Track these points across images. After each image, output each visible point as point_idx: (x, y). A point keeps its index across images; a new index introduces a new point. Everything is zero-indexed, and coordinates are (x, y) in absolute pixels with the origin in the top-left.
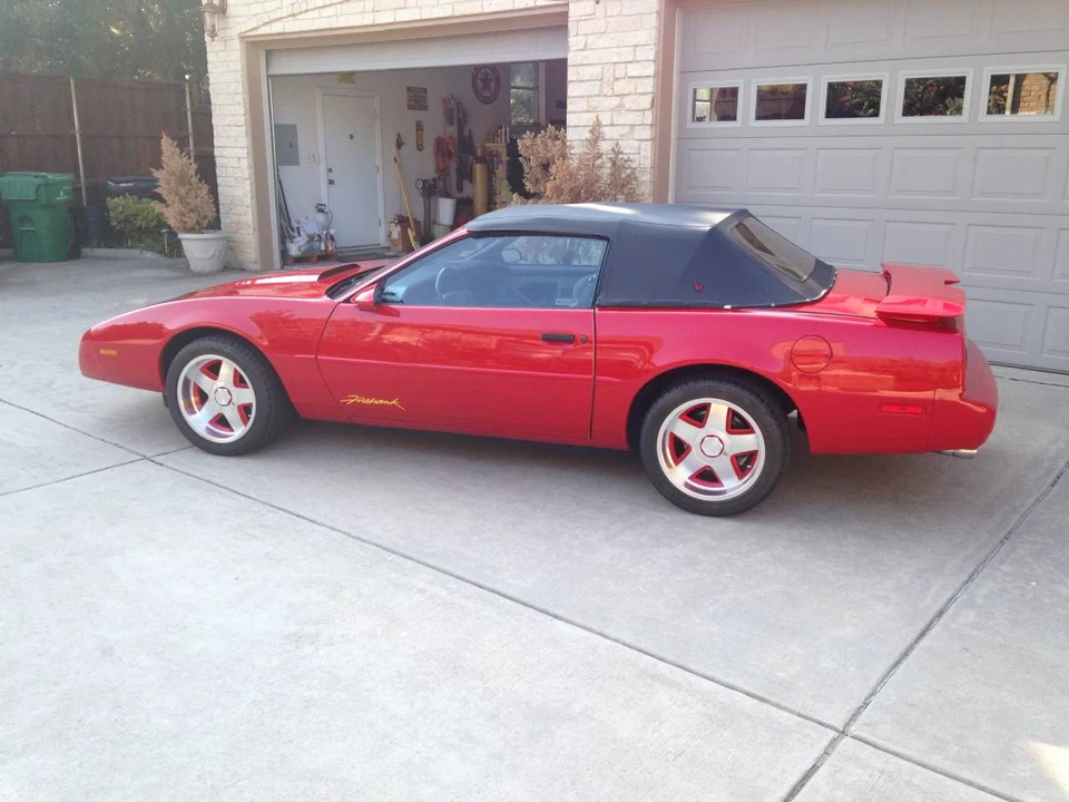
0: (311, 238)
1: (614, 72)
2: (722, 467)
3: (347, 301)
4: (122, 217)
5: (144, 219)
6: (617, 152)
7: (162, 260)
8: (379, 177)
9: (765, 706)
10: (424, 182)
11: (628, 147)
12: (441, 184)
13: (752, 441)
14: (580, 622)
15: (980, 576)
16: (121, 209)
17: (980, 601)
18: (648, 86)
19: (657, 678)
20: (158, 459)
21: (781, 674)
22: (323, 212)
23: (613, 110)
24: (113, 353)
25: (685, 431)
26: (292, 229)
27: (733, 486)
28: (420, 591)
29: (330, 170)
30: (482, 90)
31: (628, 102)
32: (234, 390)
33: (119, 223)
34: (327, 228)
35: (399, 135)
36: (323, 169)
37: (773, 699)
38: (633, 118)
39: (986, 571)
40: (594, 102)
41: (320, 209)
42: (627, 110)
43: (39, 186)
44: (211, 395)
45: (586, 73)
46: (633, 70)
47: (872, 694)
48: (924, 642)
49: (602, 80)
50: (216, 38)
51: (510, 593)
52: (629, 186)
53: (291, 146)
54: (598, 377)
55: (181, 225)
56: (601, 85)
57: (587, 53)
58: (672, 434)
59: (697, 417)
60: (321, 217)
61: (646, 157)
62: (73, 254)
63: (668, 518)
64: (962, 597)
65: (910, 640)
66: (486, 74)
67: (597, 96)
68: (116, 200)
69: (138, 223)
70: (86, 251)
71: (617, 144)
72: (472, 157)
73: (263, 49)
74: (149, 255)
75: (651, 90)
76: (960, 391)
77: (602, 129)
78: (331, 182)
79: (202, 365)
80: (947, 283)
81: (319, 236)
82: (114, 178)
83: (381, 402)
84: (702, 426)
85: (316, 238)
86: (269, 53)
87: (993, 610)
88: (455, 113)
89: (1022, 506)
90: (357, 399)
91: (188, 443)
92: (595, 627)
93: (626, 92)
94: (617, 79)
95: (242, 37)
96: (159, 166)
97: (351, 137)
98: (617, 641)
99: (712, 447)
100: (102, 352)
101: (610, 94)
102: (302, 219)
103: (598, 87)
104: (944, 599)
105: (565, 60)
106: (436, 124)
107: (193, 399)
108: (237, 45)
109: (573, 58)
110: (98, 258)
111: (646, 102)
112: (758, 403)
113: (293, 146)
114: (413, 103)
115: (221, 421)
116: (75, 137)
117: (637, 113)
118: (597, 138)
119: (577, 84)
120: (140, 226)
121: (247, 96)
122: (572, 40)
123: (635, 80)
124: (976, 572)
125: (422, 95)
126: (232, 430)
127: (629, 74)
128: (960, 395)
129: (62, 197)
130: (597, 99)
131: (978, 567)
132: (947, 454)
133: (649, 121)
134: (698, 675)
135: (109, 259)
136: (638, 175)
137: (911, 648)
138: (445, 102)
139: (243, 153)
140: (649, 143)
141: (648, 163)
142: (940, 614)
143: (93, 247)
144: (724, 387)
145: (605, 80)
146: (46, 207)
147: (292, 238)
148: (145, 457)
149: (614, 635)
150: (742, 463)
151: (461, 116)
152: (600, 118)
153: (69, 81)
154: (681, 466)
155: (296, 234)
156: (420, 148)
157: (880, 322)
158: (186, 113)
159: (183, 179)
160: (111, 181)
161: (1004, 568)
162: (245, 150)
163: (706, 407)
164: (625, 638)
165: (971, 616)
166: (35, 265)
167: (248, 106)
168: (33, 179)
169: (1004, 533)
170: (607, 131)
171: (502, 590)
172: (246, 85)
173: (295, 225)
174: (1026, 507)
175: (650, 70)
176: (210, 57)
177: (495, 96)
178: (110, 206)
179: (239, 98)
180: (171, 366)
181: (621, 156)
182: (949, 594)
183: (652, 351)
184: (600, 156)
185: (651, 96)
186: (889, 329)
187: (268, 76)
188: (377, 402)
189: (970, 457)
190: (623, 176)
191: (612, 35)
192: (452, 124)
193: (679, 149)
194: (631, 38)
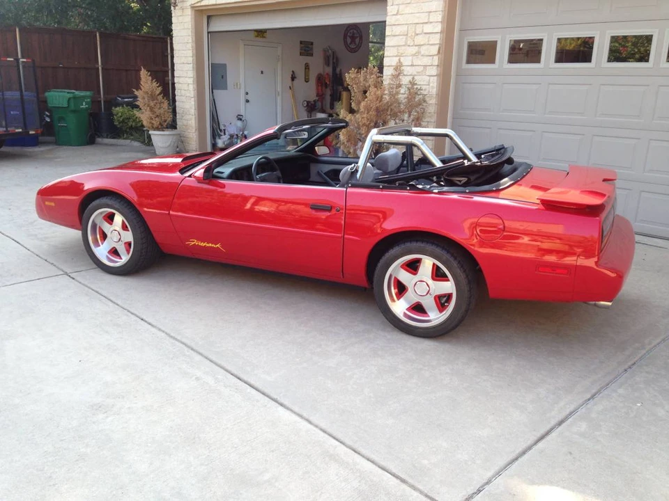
0: (232, 136)
1: (415, 29)
2: (429, 303)
3: (190, 176)
4: (121, 119)
5: (134, 121)
6: (413, 83)
7: (144, 147)
8: (279, 99)
9: (404, 486)
10: (308, 102)
11: (421, 81)
12: (319, 104)
13: (448, 287)
14: (296, 409)
15: (601, 395)
16: (120, 114)
17: (593, 415)
18: (436, 39)
19: (333, 457)
20: (72, 275)
21: (425, 462)
22: (241, 120)
23: (414, 55)
24: (53, 204)
25: (404, 277)
26: (221, 130)
27: (435, 317)
28: (197, 379)
29: (247, 94)
30: (350, 44)
31: (424, 50)
32: (123, 233)
33: (120, 123)
34: (243, 130)
35: (293, 72)
36: (242, 92)
37: (410, 481)
38: (426, 61)
39: (606, 392)
40: (402, 50)
41: (240, 118)
42: (422, 55)
43: (69, 99)
44: (109, 235)
45: (397, 30)
46: (428, 28)
47: (487, 483)
48: (540, 445)
49: (407, 35)
50: (177, 8)
51: (257, 384)
52: (421, 106)
53: (222, 77)
54: (346, 236)
55: (150, 125)
56: (406, 39)
57: (398, 17)
58: (395, 278)
59: (413, 267)
60: (239, 123)
61: (433, 87)
62: (91, 141)
63: (389, 337)
64: (582, 411)
65: (529, 443)
66: (354, 34)
67: (404, 45)
68: (117, 109)
69: (130, 124)
70: (99, 140)
71: (413, 78)
72: (341, 87)
73: (206, 15)
74: (136, 144)
75: (438, 42)
76: (596, 260)
77: (402, 68)
78: (247, 101)
79: (103, 215)
80: (605, 180)
81: (237, 135)
82: (122, 96)
83: (210, 245)
84: (415, 274)
85: (235, 136)
86: (209, 17)
87: (602, 423)
88: (331, 58)
89: (650, 344)
90: (196, 242)
91: (95, 266)
92: (305, 415)
93: (422, 43)
94: (417, 34)
95: (193, 7)
96: (138, 88)
97: (262, 72)
98: (316, 426)
99: (422, 289)
100: (47, 203)
101: (412, 44)
102: (227, 124)
103: (404, 40)
104: (568, 412)
105: (385, 22)
106: (318, 65)
107: (98, 236)
108: (189, 12)
109: (389, 20)
110: (106, 145)
111: (434, 50)
112: (452, 259)
113: (224, 77)
114: (303, 51)
115: (114, 252)
116: (98, 69)
117: (429, 57)
118: (399, 74)
119: (392, 37)
120: (132, 126)
121: (194, 45)
122: (389, 8)
123: (428, 35)
124: (598, 392)
125: (310, 46)
126: (121, 258)
127: (425, 31)
128: (596, 263)
129: (84, 106)
130: (403, 48)
131: (602, 388)
132: (589, 304)
133: (436, 63)
134: (363, 456)
135: (111, 145)
136: (427, 99)
137: (530, 448)
138: (325, 51)
139: (191, 81)
140: (435, 78)
141: (434, 91)
142: (560, 423)
143: (103, 137)
144: (430, 247)
145: (409, 35)
146: (74, 111)
147: (220, 136)
148: (66, 274)
149: (316, 422)
150: (442, 302)
151: (335, 61)
152: (401, 61)
153: (96, 35)
154: (402, 300)
155: (222, 134)
156: (307, 81)
157: (541, 207)
158: (167, 56)
159: (153, 97)
160: (120, 97)
161: (621, 391)
162: (192, 79)
163: (418, 261)
164: (323, 425)
165: (583, 426)
166: (65, 147)
167: (194, 51)
168: (66, 94)
169: (630, 364)
170: (407, 70)
171: (252, 382)
172: (194, 37)
173: (222, 128)
174: (653, 345)
175: (438, 28)
176: (174, 20)
177: (359, 47)
178: (114, 112)
179: (190, 46)
180: (84, 215)
181: (415, 87)
182: (572, 408)
183: (385, 218)
184: (399, 86)
185: (437, 47)
186: (547, 212)
187: (208, 33)
188: (208, 245)
189: (607, 307)
190: (417, 99)
191: (415, 5)
192: (328, 65)
193: (456, 83)
194: (426, 7)
